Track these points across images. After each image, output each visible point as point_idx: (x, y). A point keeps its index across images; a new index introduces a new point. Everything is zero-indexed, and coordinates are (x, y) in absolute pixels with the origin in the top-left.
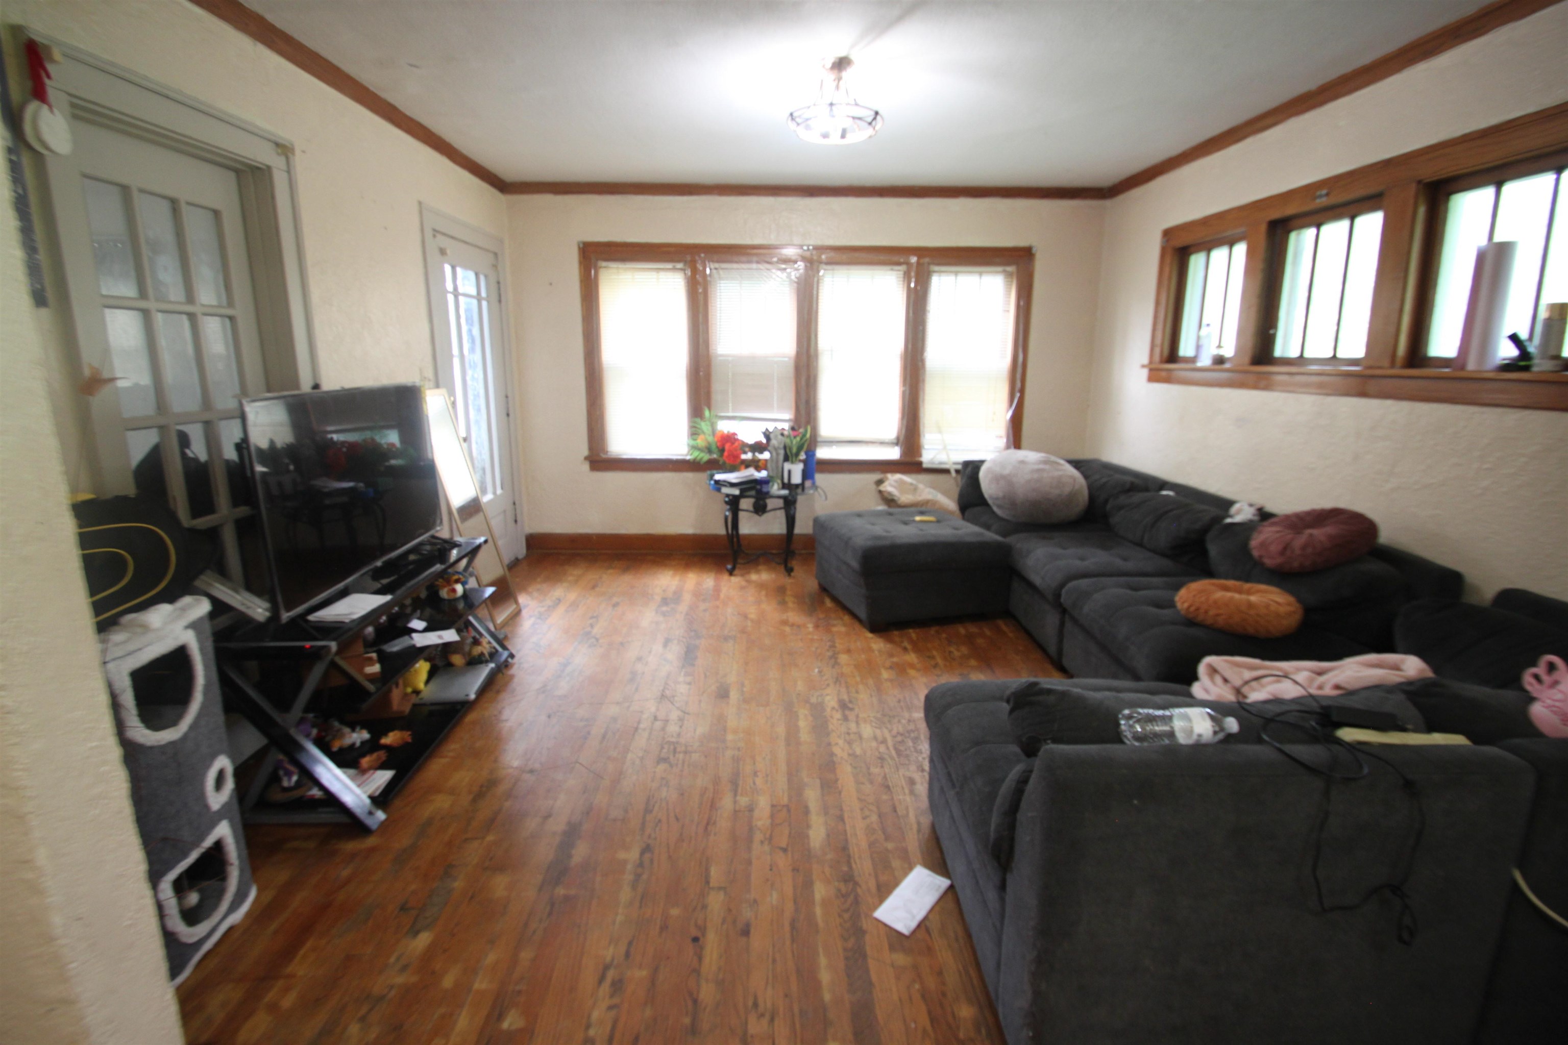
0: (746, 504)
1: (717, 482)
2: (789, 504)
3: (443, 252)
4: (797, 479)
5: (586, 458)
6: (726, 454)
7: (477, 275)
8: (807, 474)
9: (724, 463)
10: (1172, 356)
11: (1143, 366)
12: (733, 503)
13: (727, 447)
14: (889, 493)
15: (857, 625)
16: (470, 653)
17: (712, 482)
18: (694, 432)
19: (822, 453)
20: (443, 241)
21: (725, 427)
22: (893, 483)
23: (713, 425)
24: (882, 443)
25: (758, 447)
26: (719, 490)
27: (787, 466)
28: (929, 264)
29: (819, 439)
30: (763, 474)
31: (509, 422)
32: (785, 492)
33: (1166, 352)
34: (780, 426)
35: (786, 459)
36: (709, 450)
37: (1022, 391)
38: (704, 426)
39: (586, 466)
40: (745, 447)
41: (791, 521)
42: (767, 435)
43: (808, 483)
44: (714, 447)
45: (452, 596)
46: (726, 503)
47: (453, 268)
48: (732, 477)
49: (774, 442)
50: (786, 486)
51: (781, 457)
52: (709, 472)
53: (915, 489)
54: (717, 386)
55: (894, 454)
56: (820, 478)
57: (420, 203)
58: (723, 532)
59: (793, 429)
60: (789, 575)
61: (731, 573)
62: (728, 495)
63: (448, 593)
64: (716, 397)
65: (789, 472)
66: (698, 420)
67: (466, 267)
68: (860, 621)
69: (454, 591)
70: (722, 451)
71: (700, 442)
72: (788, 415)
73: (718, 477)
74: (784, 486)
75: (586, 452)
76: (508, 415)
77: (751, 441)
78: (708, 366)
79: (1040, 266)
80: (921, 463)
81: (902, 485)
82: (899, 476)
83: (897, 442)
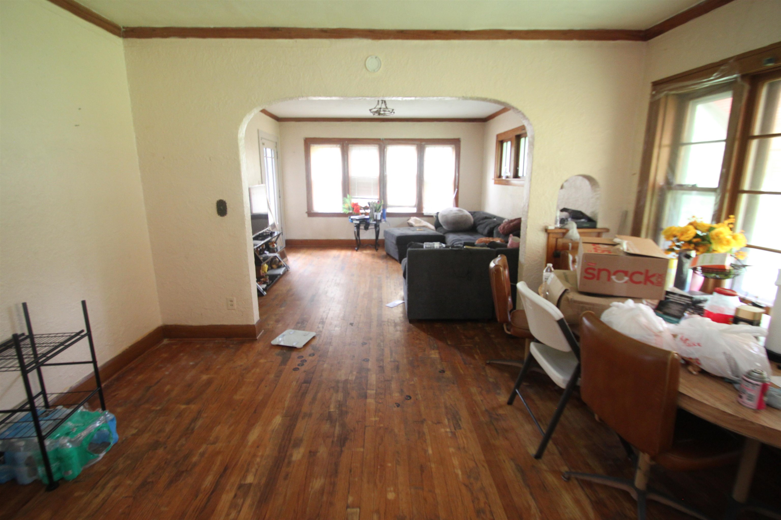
0: (362, 227)
1: (352, 219)
2: (376, 226)
3: (263, 144)
4: (379, 218)
5: (307, 212)
6: (355, 209)
7: (271, 150)
8: (383, 216)
9: (354, 214)
10: (500, 176)
11: (493, 179)
12: (358, 226)
13: (355, 207)
14: (411, 223)
15: (396, 262)
16: (278, 264)
17: (350, 220)
18: (344, 203)
19: (389, 210)
20: (264, 141)
21: (354, 201)
22: (412, 220)
23: (350, 201)
24: (410, 207)
25: (366, 208)
26: (352, 222)
27: (375, 214)
28: (425, 144)
29: (388, 205)
30: (368, 217)
31: (280, 199)
32: (375, 222)
33: (498, 174)
34: (374, 201)
35: (375, 211)
36: (349, 209)
37: (458, 188)
38: (347, 200)
39: (306, 215)
40: (361, 208)
41: (377, 233)
42: (369, 204)
43: (383, 220)
44: (351, 207)
45: (273, 247)
46: (355, 226)
47: (266, 149)
48: (357, 217)
49: (371, 206)
50: (376, 220)
51: (374, 211)
52: (349, 217)
53: (420, 222)
54: (351, 187)
55: (414, 210)
56: (387, 219)
57: (258, 130)
58: (354, 238)
59: (378, 202)
60: (377, 251)
61: (357, 250)
62: (356, 224)
63: (272, 246)
64: (352, 191)
65: (376, 216)
66: (345, 198)
67: (269, 148)
68: (396, 260)
69: (274, 246)
70: (353, 209)
71: (346, 206)
72: (377, 197)
73: (352, 217)
74: (375, 220)
75: (306, 210)
76: (280, 197)
77: (363, 206)
78: (348, 180)
79: (463, 144)
80: (423, 214)
81: (416, 221)
82: (415, 218)
83: (415, 207)
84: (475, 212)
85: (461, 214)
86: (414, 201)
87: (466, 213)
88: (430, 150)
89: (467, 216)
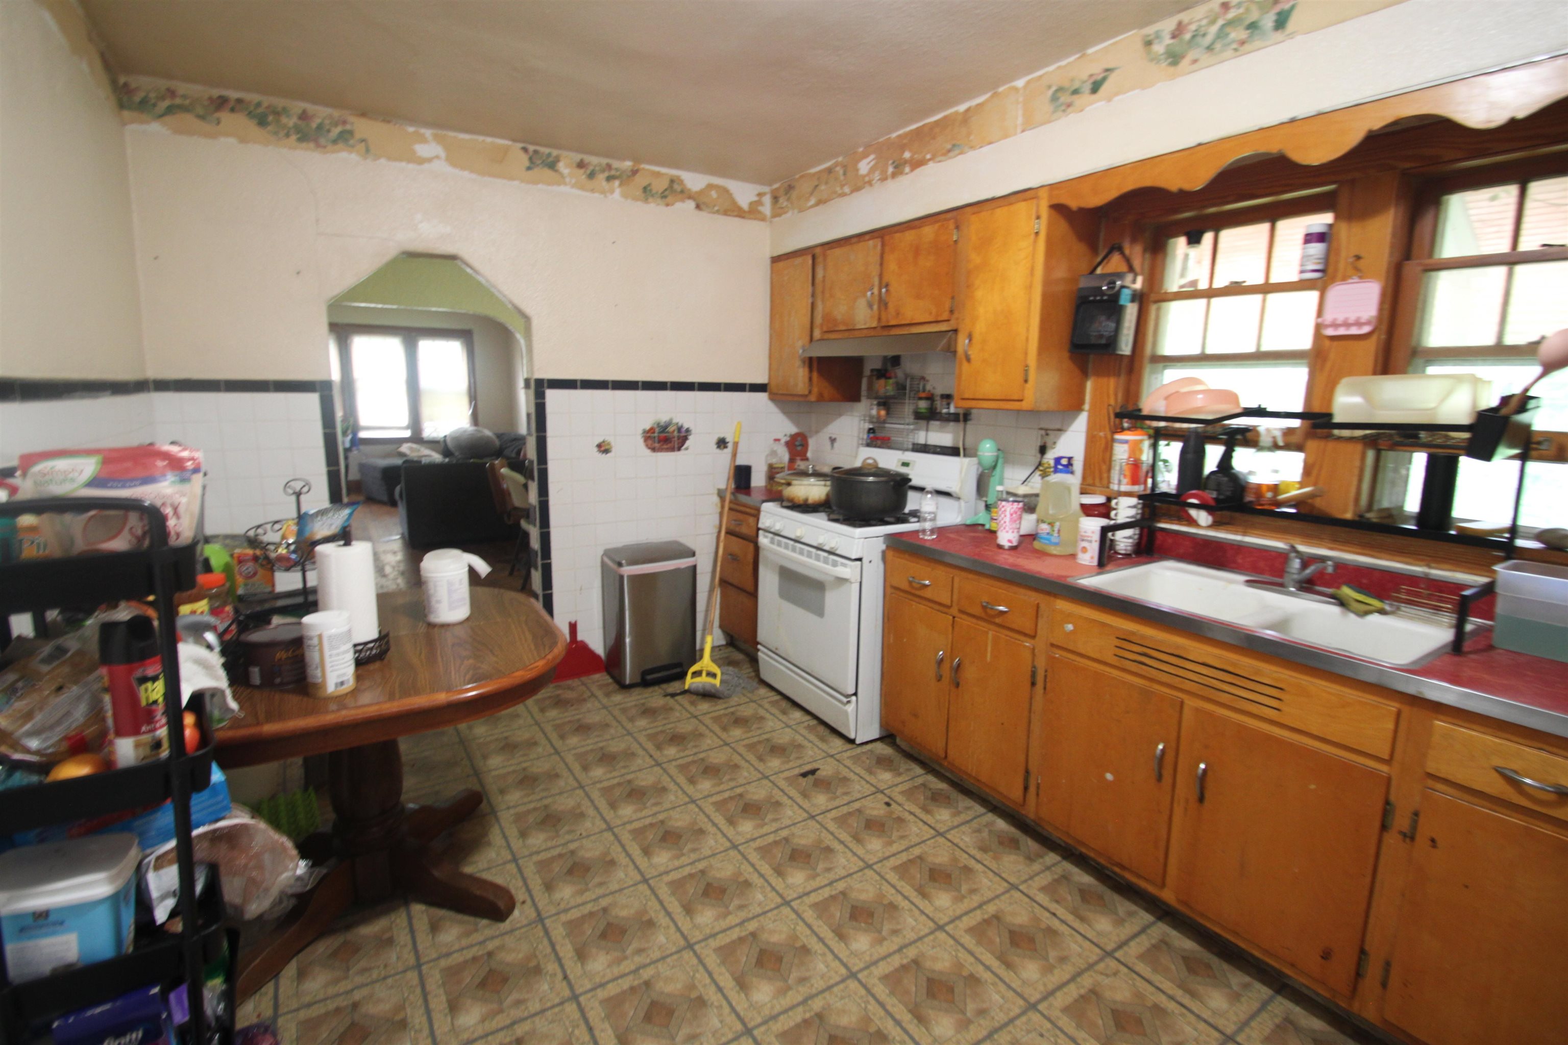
4: (347, 445)
8: (355, 443)
14: (403, 452)
19: (363, 435)
22: (405, 448)
24: (399, 429)
28: (416, 336)
29: (360, 427)
37: (475, 401)
43: (355, 449)
53: (419, 450)
55: (407, 434)
56: (362, 447)
79: (476, 338)
80: (422, 439)
81: (411, 449)
82: (409, 445)
83: (407, 428)
84: (502, 434)
85: (479, 435)
86: (404, 419)
87: (488, 433)
88: (427, 347)
89: (488, 437)
